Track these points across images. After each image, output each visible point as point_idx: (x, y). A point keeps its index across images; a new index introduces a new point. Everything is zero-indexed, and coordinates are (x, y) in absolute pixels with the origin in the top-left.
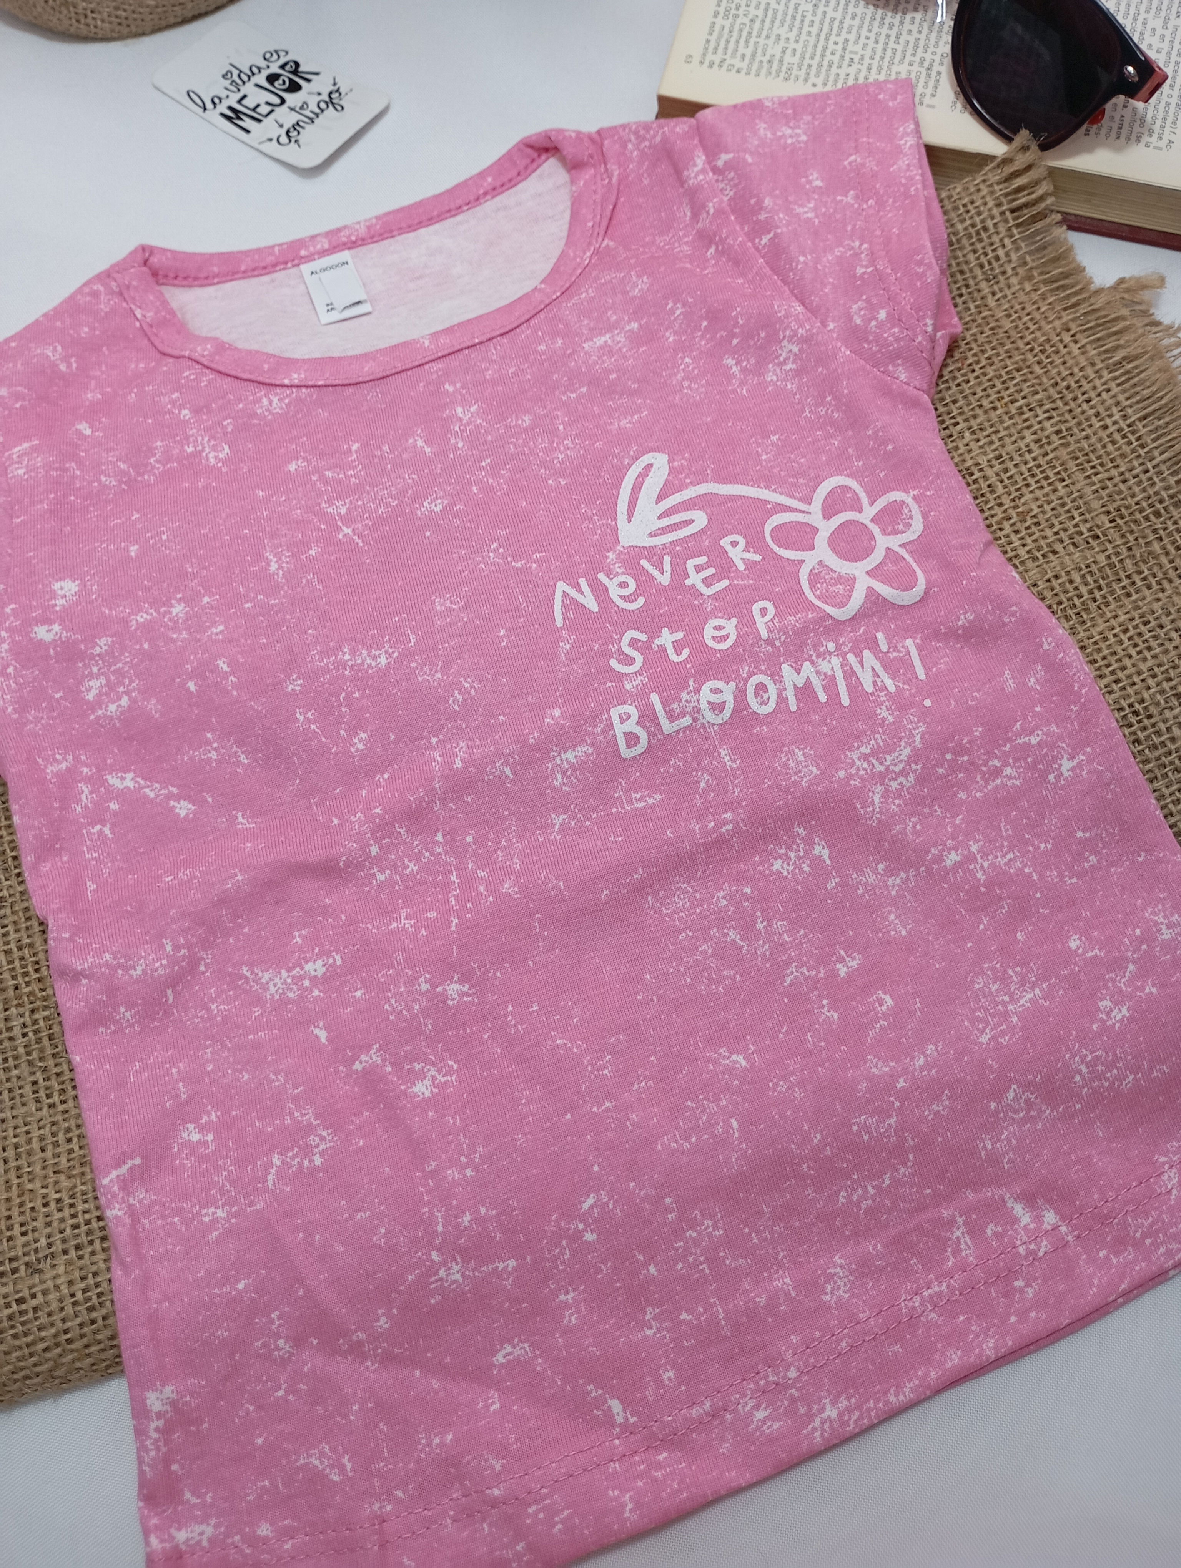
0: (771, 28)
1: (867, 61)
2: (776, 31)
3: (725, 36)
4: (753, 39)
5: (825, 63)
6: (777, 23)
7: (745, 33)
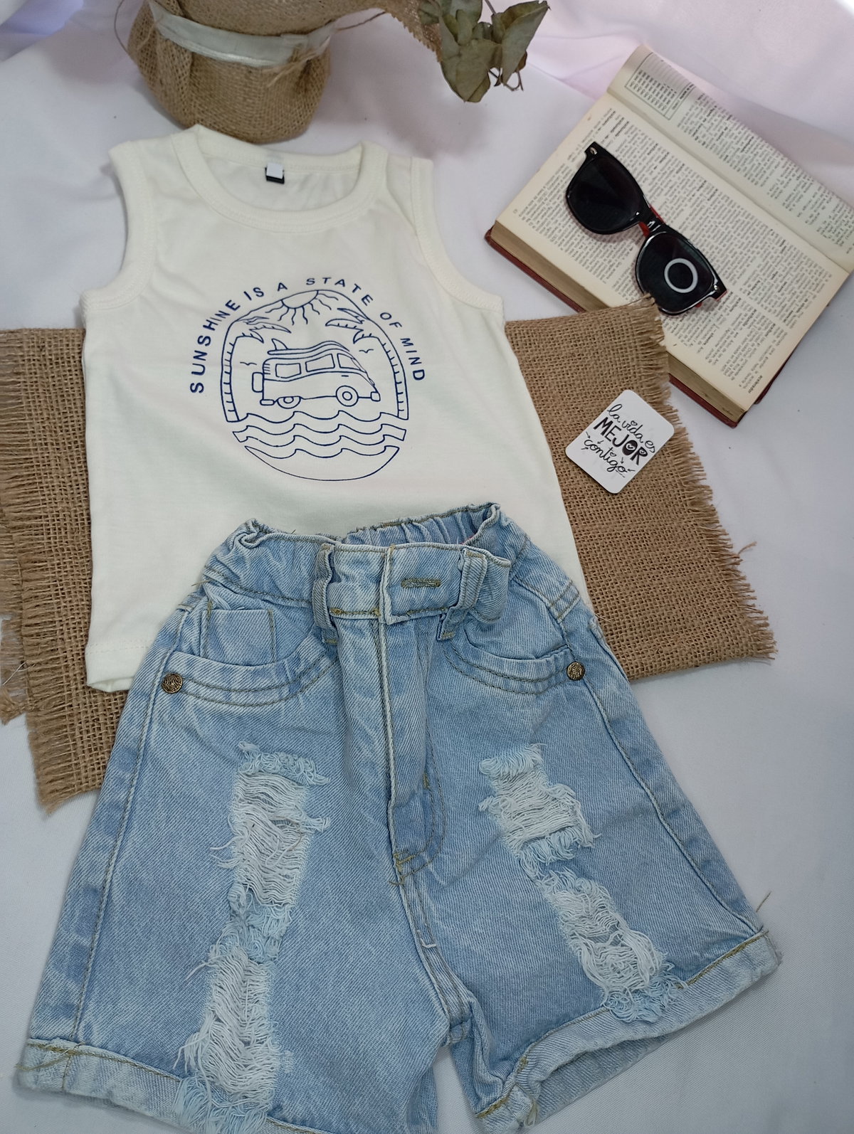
0: (555, 216)
1: (588, 250)
2: (556, 218)
3: (535, 209)
4: (545, 217)
5: (570, 243)
6: (559, 215)
7: (543, 213)
